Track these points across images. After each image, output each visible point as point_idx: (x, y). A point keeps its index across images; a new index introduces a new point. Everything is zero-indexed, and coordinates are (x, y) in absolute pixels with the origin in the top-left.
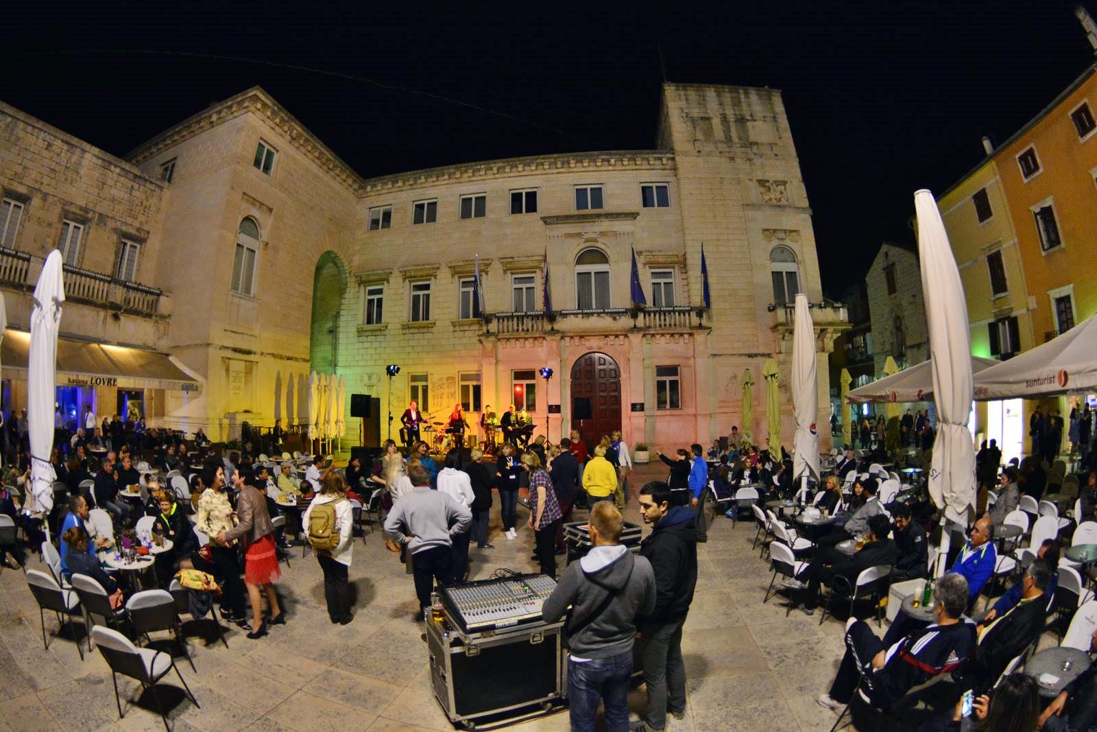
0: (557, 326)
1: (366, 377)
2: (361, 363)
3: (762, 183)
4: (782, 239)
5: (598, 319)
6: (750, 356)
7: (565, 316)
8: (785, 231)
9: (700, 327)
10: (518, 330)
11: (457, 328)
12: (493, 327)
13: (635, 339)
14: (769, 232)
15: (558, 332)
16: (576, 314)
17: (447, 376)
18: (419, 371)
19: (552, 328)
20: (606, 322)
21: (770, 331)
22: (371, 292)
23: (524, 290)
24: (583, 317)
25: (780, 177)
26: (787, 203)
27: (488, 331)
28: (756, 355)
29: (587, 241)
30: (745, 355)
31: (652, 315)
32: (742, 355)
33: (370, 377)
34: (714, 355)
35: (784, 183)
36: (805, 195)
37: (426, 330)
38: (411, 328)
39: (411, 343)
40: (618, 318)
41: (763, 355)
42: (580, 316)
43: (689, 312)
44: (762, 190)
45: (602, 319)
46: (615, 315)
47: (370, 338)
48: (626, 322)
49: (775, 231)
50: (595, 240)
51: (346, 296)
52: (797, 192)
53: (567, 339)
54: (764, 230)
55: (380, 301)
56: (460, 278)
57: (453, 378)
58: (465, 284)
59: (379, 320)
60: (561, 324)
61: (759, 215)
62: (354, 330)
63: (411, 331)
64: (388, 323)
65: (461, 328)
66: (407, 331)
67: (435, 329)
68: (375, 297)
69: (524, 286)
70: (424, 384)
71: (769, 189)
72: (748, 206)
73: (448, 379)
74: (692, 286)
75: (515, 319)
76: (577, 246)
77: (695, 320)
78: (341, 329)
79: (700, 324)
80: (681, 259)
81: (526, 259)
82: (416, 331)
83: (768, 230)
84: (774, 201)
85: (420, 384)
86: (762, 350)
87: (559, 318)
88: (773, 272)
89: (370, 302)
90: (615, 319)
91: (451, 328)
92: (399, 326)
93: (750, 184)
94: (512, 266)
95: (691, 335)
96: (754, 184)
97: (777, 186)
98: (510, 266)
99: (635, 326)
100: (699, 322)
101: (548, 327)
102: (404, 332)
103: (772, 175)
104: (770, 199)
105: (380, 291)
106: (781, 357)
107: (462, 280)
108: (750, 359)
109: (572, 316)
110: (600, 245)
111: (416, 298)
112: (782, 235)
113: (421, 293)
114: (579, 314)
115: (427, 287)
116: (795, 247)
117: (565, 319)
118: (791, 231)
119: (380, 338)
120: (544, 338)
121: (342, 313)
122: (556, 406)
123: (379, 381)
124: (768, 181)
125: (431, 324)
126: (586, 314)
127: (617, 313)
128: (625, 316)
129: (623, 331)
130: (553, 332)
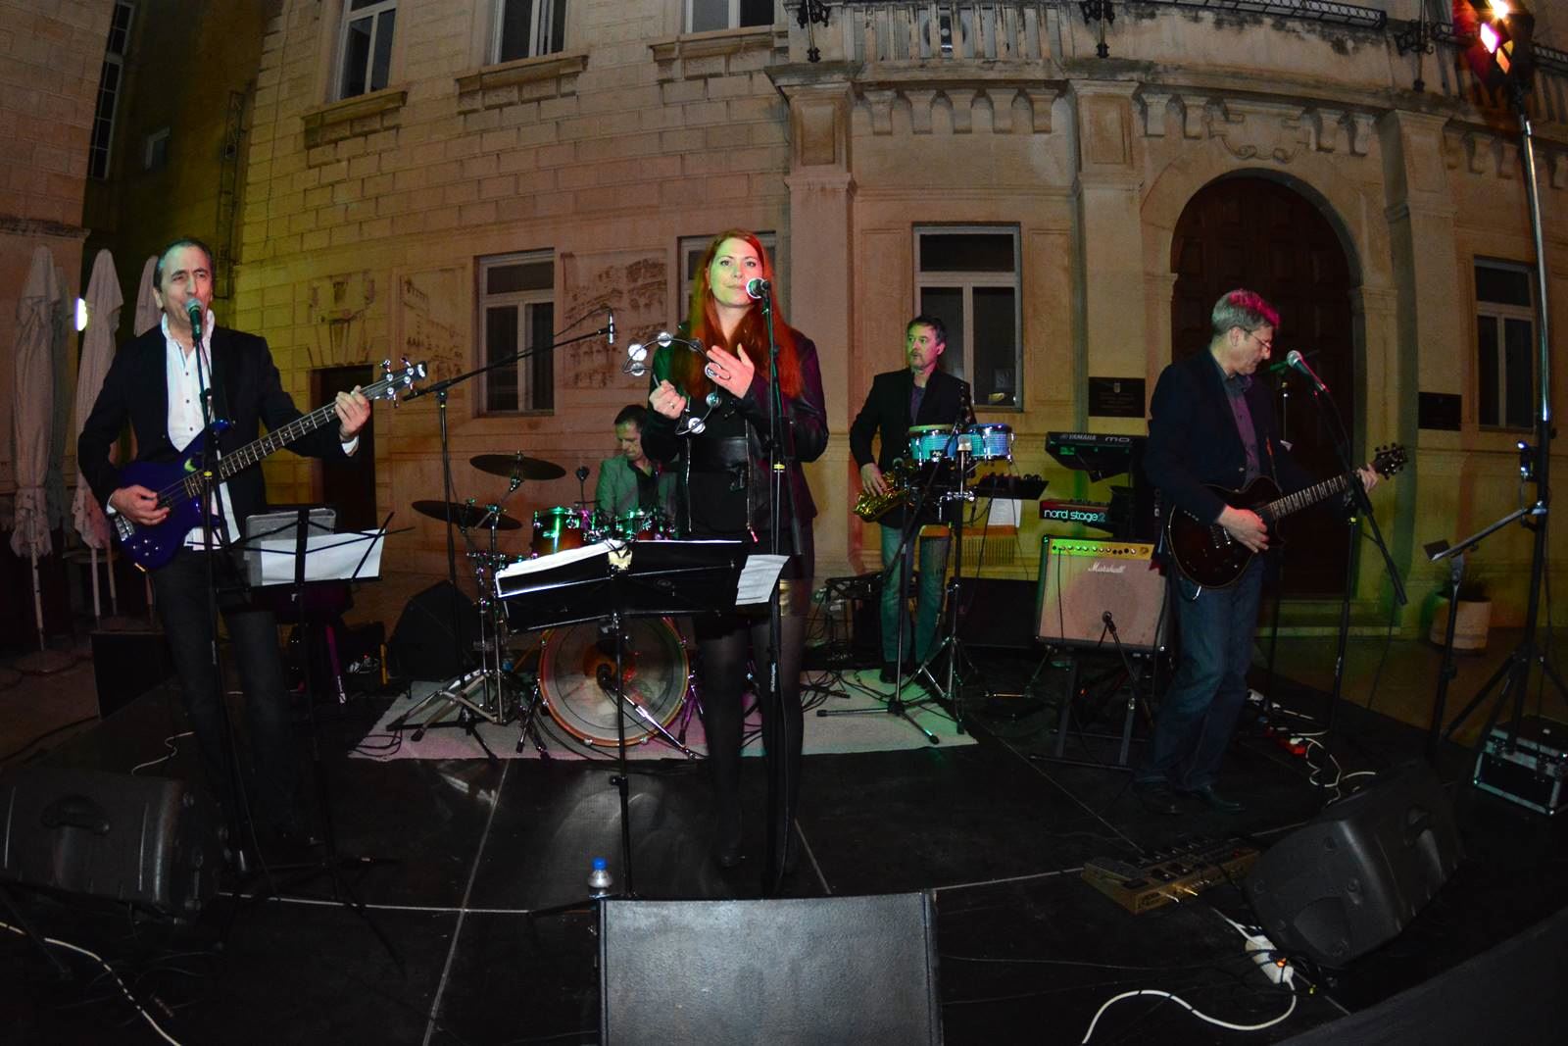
0: (1119, 45)
1: (327, 290)
2: (314, 242)
5: (1275, 36)
10: (948, 52)
11: (676, 71)
12: (838, 37)
13: (1420, 134)
15: (1127, 66)
16: (1195, 10)
17: (631, 260)
18: (517, 242)
19: (1103, 50)
20: (1309, 54)
24: (1219, 24)
27: (814, 54)
33: (339, 288)
37: (550, 88)
38: (495, 87)
39: (491, 142)
40: (1350, 44)
42: (1206, 15)
45: (1293, 39)
46: (1337, 31)
47: (346, 148)
48: (1381, 63)
51: (281, 23)
53: (1158, 104)
55: (390, 19)
57: (657, 267)
60: (1136, 40)
62: (298, 126)
63: (493, 99)
64: (410, 84)
65: (695, 68)
66: (477, 102)
67: (583, 83)
68: (374, 10)
70: (540, 297)
73: (633, 271)
78: (255, 137)
82: (514, 95)
85: (522, 301)
87: (1124, 16)
89: (358, 30)
90: (1339, 47)
91: (653, 72)
92: (452, 88)
99: (1419, 84)
101: (1085, 42)
102: (467, 104)
117: (1146, 22)
119: (378, 141)
120: (1062, 88)
121: (263, 80)
122: (1126, 383)
123: (369, 298)
125: (571, 62)
127: (1349, 24)
128: (1375, 43)
129: (1375, 94)
130: (1105, 64)
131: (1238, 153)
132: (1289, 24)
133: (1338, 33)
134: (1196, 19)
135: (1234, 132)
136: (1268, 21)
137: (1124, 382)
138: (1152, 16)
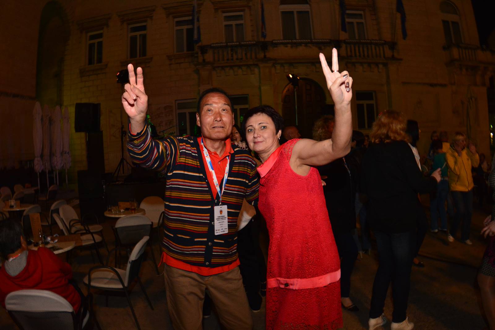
0: (268, 55)
6: (432, 85)
7: (275, 45)
9: (393, 58)
10: (232, 59)
12: (209, 56)
16: (285, 44)
19: (265, 56)
21: (445, 66)
22: (93, 37)
23: (234, 27)
24: (292, 47)
27: (204, 60)
28: (436, 85)
30: (427, 84)
31: (352, 46)
32: (424, 84)
34: (405, 83)
37: (144, 65)
40: (323, 47)
41: (441, 85)
42: (289, 45)
43: (382, 45)
45: (309, 49)
46: (320, 45)
53: (278, 67)
55: (100, 44)
56: (175, 17)
58: (179, 23)
59: (100, 60)
60: (273, 53)
62: (77, 71)
64: (108, 62)
65: (177, 61)
67: (152, 64)
68: (96, 41)
69: (233, 23)
75: (229, 49)
77: (388, 53)
78: (65, 72)
79: (393, 56)
86: (439, 81)
87: (270, 48)
88: (443, 21)
89: (91, 46)
90: (320, 49)
91: (168, 62)
92: (118, 64)
95: (385, 65)
100: (391, 54)
101: (261, 55)
105: (100, 36)
106: (454, 88)
107: (176, 20)
108: (432, 88)
109: (282, 46)
111: (133, 39)
113: (138, 33)
114: (288, 43)
115: (144, 28)
117: (275, 48)
119: (101, 76)
120: (257, 65)
121: (66, 57)
125: (149, 59)
126: (295, 43)
127: (323, 43)
130: (265, 59)
132: (308, 45)
134: (287, 47)
136: (303, 45)
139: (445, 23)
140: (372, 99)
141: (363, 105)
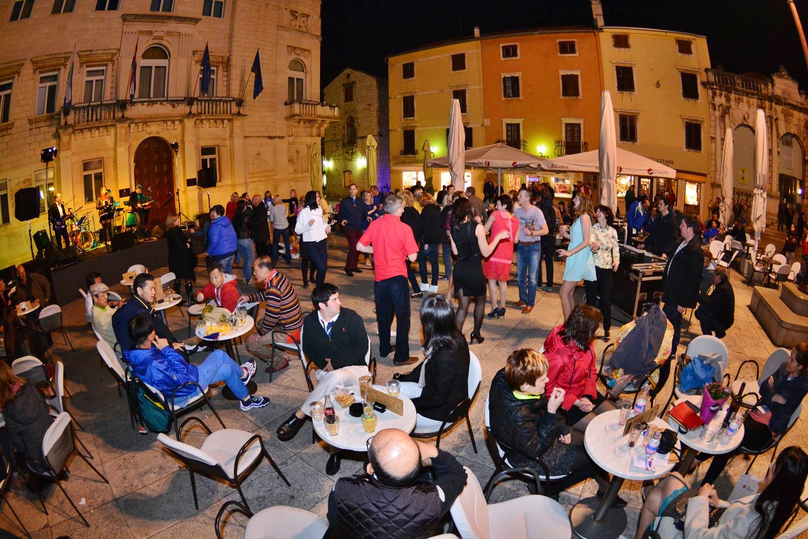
0: (126, 114)
3: (293, 13)
4: (299, 55)
5: (159, 106)
6: (270, 138)
8: (302, 49)
9: (238, 114)
10: (93, 120)
12: (71, 118)
13: (189, 123)
14: (292, 49)
15: (128, 119)
16: (142, 103)
19: (123, 115)
20: (166, 109)
21: (284, 120)
23: (94, 83)
24: (148, 105)
25: (307, 11)
26: (306, 30)
27: (66, 123)
28: (274, 137)
29: (155, 38)
30: (267, 137)
31: (203, 103)
32: (264, 137)
34: (246, 137)
35: (308, 16)
36: (320, 27)
40: (176, 105)
41: (279, 137)
42: (146, 104)
43: (231, 101)
44: (291, 18)
45: (164, 107)
46: (174, 102)
48: (182, 109)
49: (295, 48)
50: (161, 38)
52: (315, 24)
54: (288, 46)
56: (40, 73)
60: (131, 112)
61: (287, 35)
69: (94, 78)
71: (296, 18)
72: (281, 27)
74: (233, 82)
76: (145, 43)
77: (234, 109)
79: (239, 112)
80: (225, 60)
81: (103, 52)
83: (291, 47)
84: (297, 27)
86: (278, 134)
87: (128, 106)
88: (289, 78)
90: (174, 106)
93: (285, 11)
94: (89, 59)
95: (230, 120)
96: (287, 13)
97: (302, 17)
98: (87, 59)
99: (190, 112)
100: (238, 110)
101: (119, 115)
103: (301, 9)
104: (295, 25)
106: (291, 139)
107: (42, 75)
108: (271, 140)
109: (139, 104)
110: (164, 43)
112: (298, 51)
114: (146, 102)
116: (307, 62)
117: (133, 107)
118: (306, 50)
120: (114, 125)
124: (297, 12)
126: (152, 101)
127: (177, 101)
128: (182, 104)
129: (179, 117)
130: (123, 119)
131: (149, 134)
132: (163, 103)
133: (174, 103)
134: (143, 105)
135: (148, 129)
136: (159, 103)
137: (126, 189)
138: (134, 105)
139: (291, 80)
140: (215, 153)
141: (206, 159)
